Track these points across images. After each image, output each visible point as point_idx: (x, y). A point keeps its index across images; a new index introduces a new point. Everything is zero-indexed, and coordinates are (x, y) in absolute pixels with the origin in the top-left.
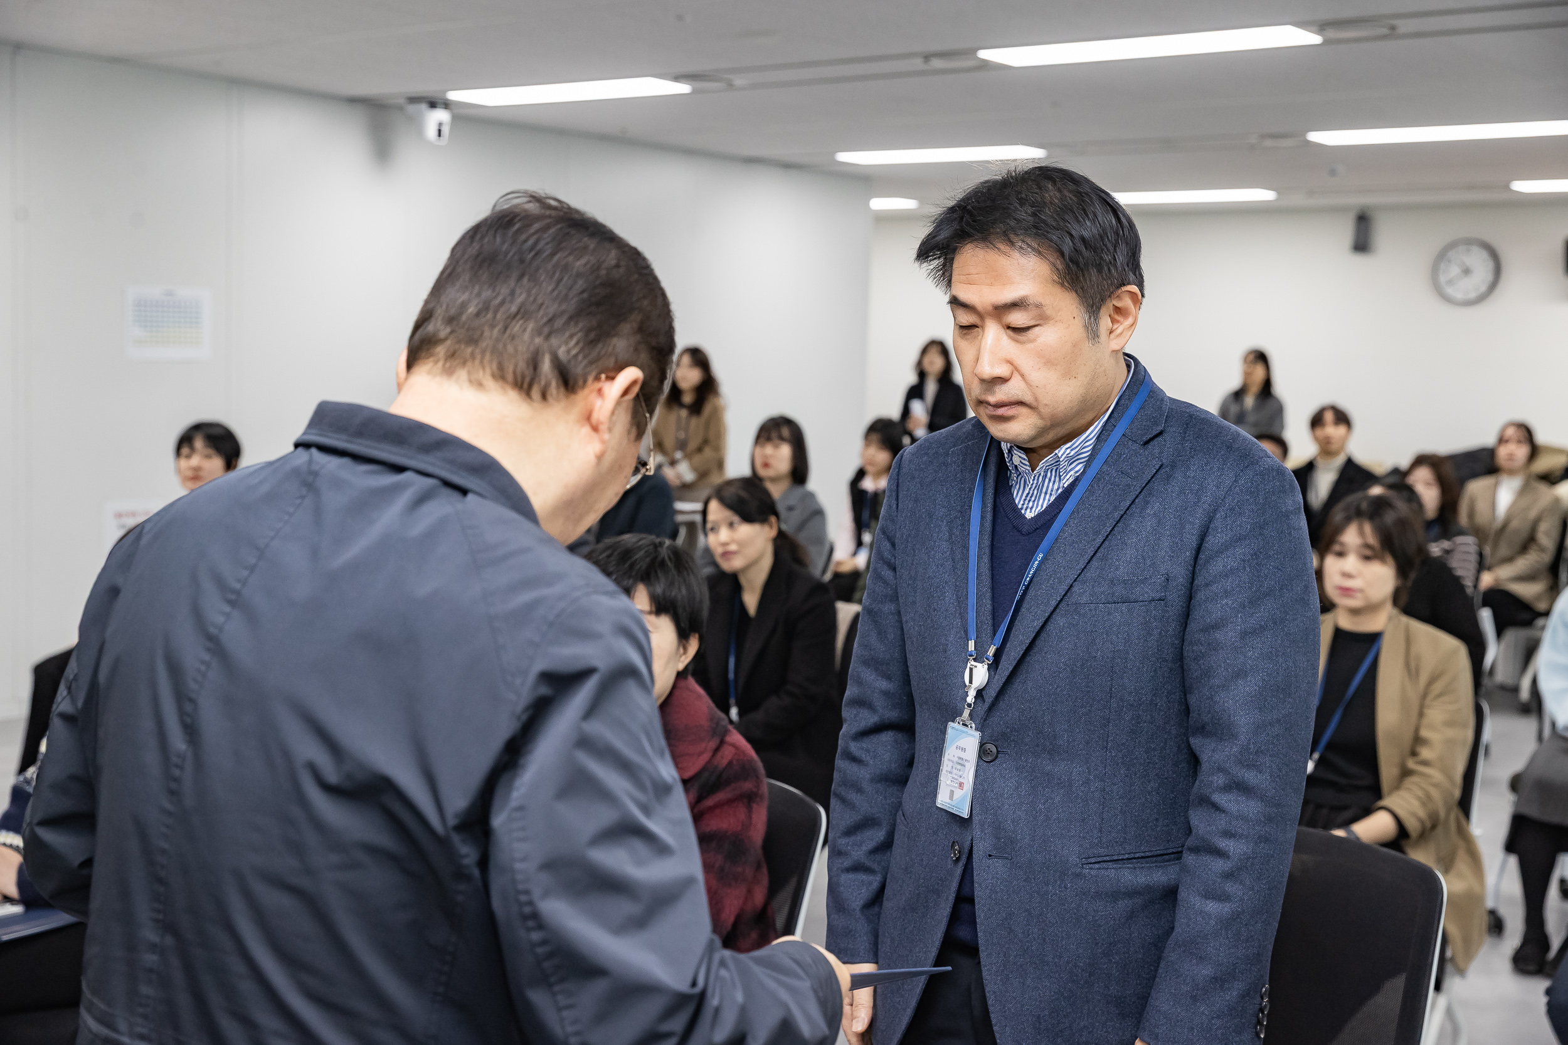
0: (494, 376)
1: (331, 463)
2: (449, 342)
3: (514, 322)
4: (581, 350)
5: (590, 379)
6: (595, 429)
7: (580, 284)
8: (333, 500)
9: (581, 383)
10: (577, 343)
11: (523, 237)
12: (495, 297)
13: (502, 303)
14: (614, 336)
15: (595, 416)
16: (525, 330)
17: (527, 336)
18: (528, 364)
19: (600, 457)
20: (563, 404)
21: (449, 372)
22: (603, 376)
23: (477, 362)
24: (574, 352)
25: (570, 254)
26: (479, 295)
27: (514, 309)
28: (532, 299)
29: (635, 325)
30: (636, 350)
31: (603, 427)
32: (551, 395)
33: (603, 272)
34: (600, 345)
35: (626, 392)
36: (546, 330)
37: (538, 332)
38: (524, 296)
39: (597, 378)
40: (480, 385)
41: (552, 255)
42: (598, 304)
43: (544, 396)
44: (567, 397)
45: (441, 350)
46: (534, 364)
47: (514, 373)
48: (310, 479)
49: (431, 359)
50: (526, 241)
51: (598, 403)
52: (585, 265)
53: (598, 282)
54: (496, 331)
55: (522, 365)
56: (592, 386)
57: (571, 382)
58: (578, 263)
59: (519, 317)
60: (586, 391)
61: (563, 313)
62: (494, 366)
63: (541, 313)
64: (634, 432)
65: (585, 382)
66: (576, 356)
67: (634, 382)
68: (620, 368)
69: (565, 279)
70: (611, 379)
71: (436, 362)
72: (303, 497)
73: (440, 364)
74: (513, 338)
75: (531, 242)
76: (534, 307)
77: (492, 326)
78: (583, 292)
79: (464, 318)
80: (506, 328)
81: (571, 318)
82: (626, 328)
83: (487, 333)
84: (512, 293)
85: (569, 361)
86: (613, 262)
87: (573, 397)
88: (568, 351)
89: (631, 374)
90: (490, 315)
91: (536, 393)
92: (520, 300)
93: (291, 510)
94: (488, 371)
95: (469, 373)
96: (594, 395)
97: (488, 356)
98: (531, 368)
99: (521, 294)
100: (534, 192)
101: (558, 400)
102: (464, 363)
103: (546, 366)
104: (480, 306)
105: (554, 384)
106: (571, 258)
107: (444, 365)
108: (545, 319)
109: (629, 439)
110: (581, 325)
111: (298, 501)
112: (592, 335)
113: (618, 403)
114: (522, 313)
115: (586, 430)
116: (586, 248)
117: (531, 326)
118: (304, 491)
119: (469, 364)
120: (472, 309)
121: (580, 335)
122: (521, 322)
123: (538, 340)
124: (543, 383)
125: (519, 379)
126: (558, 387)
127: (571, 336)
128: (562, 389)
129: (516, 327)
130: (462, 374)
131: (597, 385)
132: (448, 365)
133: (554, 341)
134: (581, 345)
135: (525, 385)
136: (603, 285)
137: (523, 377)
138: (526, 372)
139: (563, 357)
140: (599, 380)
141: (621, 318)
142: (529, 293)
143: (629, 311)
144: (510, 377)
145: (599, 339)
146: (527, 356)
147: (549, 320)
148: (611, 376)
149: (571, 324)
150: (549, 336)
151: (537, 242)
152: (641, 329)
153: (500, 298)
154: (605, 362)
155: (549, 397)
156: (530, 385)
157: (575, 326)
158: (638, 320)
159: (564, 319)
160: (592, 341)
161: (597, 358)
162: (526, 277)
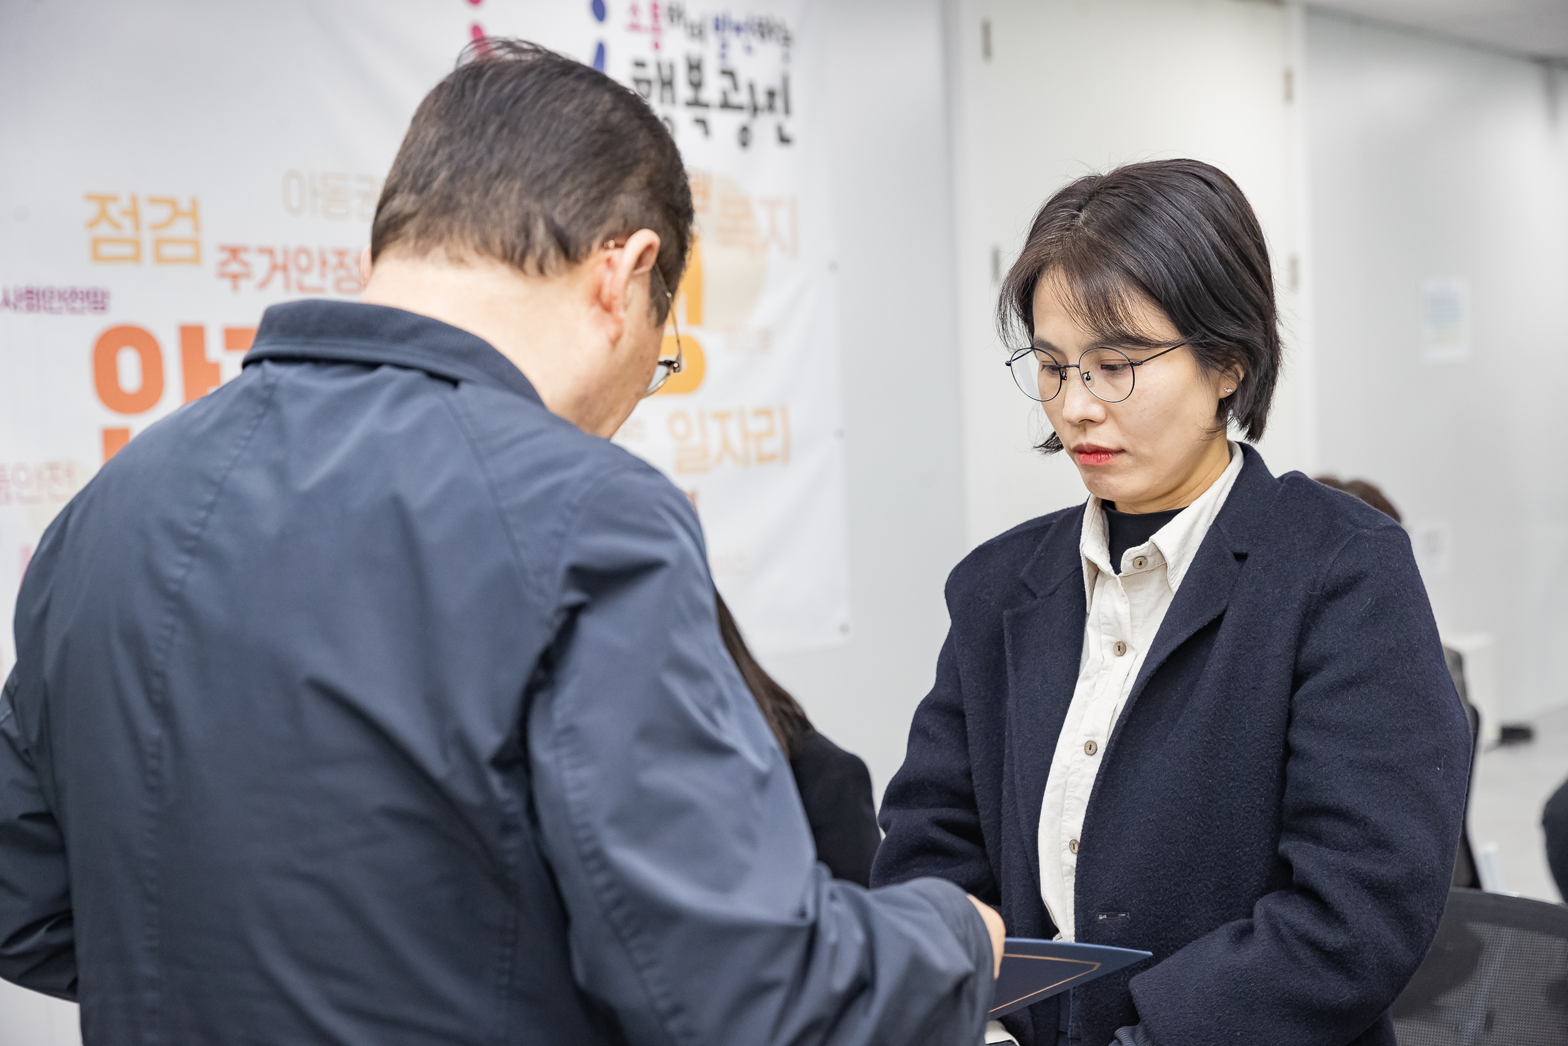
0: (477, 250)
1: (289, 374)
2: (419, 217)
3: (497, 183)
4: (582, 209)
5: (596, 245)
6: (608, 308)
7: (573, 131)
8: (296, 413)
9: (584, 249)
10: (577, 201)
12: (472, 156)
13: (479, 163)
14: (620, 192)
15: (606, 292)
16: (511, 191)
17: (515, 200)
18: (518, 234)
19: (615, 342)
20: (565, 279)
21: (423, 253)
22: (612, 243)
23: (456, 236)
24: (571, 213)
25: (556, 99)
27: (495, 167)
28: (515, 153)
29: (643, 179)
30: (648, 209)
31: (618, 304)
32: (550, 267)
33: (597, 117)
34: (604, 206)
35: (639, 261)
36: (537, 188)
37: (526, 191)
38: (505, 151)
39: (604, 246)
40: (461, 261)
41: (536, 100)
42: (597, 155)
43: (541, 269)
44: (570, 269)
45: (410, 228)
46: (526, 231)
47: (502, 242)
48: (266, 394)
49: (399, 241)
50: (501, 89)
51: (608, 277)
52: (576, 110)
53: (594, 128)
54: (475, 197)
55: (511, 236)
56: (598, 255)
57: (572, 250)
58: (566, 110)
59: (502, 177)
60: (591, 262)
61: (557, 166)
62: (477, 237)
63: (529, 169)
64: (654, 315)
65: (589, 249)
66: (575, 218)
67: (649, 247)
68: (628, 231)
69: (554, 126)
70: (618, 246)
71: (406, 242)
72: (260, 417)
73: (411, 244)
74: (497, 203)
75: (507, 90)
76: (518, 164)
77: (470, 192)
78: (576, 141)
79: (436, 185)
80: (487, 192)
81: (565, 173)
82: (634, 182)
83: (465, 200)
84: (491, 151)
85: (568, 225)
86: (609, 106)
87: (576, 268)
88: (565, 211)
89: (645, 238)
90: (466, 178)
91: (530, 265)
93: (248, 433)
94: (470, 244)
95: (447, 250)
96: (601, 268)
97: (468, 224)
98: (522, 236)
99: (501, 151)
101: (559, 274)
102: (440, 240)
103: (540, 232)
105: (552, 253)
106: (558, 104)
107: (416, 244)
108: (535, 175)
109: (649, 324)
110: (577, 182)
111: (255, 422)
112: (594, 193)
113: (632, 277)
114: (505, 171)
115: (597, 310)
116: (574, 91)
117: (518, 185)
118: (260, 410)
119: (447, 238)
120: (443, 174)
121: (579, 193)
122: (505, 183)
123: (526, 202)
124: (538, 252)
125: (509, 250)
126: (557, 258)
127: (569, 194)
128: (562, 260)
129: (500, 189)
130: (439, 252)
131: (606, 254)
132: (420, 243)
133: (547, 203)
134: (580, 205)
135: (517, 256)
136: (601, 131)
137: (514, 248)
138: (516, 241)
139: (560, 220)
140: (607, 248)
141: (625, 171)
142: (512, 149)
143: (636, 162)
144: (498, 249)
145: (601, 198)
146: (516, 222)
147: (539, 177)
148: (620, 241)
149: (568, 179)
150: (540, 196)
151: (515, 89)
152: (650, 184)
153: (477, 157)
154: (610, 225)
155: (547, 271)
156: (523, 256)
157: (573, 180)
158: (647, 173)
159: (559, 172)
160: (594, 199)
161: (602, 221)
162: (505, 131)
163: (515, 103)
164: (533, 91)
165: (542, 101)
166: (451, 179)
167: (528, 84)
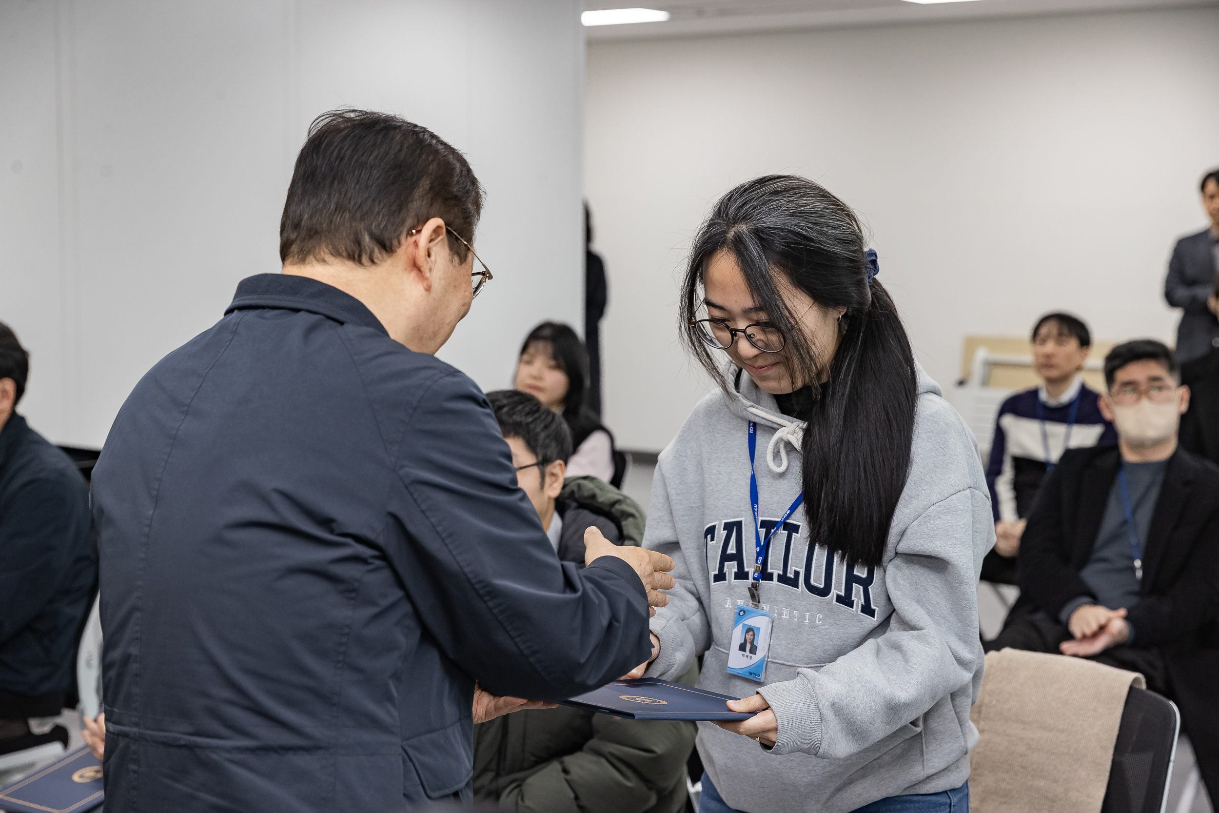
0: (332, 254)
2: (298, 242)
3: (335, 217)
4: (389, 219)
5: (403, 237)
6: (420, 271)
7: (375, 173)
9: (395, 242)
10: (383, 217)
11: (330, 151)
13: (325, 205)
14: (412, 201)
15: (416, 262)
16: (344, 220)
17: (347, 224)
18: (354, 243)
19: (428, 289)
20: (389, 262)
22: (414, 231)
24: (382, 225)
25: (363, 154)
26: (309, 204)
27: (333, 207)
28: (343, 196)
29: (427, 187)
30: (432, 205)
31: (425, 268)
32: (378, 258)
33: (391, 155)
34: (402, 213)
35: (433, 237)
36: (358, 215)
37: (353, 218)
38: (337, 195)
39: (409, 236)
40: (324, 261)
42: (393, 184)
43: (373, 261)
44: (390, 257)
45: (294, 248)
46: (358, 242)
47: (346, 250)
48: (234, 328)
50: (332, 152)
51: (415, 250)
53: (388, 167)
54: (325, 226)
55: (350, 245)
56: (407, 243)
57: (387, 243)
59: (337, 212)
60: (403, 247)
61: (368, 198)
62: (330, 247)
63: (352, 203)
64: (456, 259)
65: (399, 242)
66: (385, 226)
67: (439, 227)
70: (419, 232)
72: (231, 340)
74: (337, 227)
75: (336, 152)
76: (345, 202)
77: (322, 224)
78: (379, 178)
79: (303, 223)
80: (331, 222)
81: (373, 200)
82: (420, 191)
83: (320, 229)
84: (329, 196)
85: (382, 231)
86: (398, 147)
87: (394, 255)
88: (379, 225)
89: (435, 222)
90: (318, 217)
91: (365, 259)
92: (334, 200)
94: (329, 254)
95: (315, 255)
96: (411, 248)
97: (324, 243)
98: (357, 245)
99: (335, 195)
100: (336, 110)
101: (383, 260)
102: (310, 251)
103: (367, 239)
104: (310, 212)
105: (376, 250)
108: (356, 208)
109: (454, 266)
110: (382, 204)
112: (394, 208)
114: (340, 208)
115: (415, 273)
116: (374, 145)
118: (231, 337)
119: (313, 250)
121: (384, 210)
122: (340, 216)
123: (354, 224)
124: (369, 252)
125: (351, 254)
126: (380, 253)
127: (378, 214)
128: (384, 252)
129: (337, 219)
130: (311, 258)
131: (411, 240)
132: (301, 256)
133: (367, 221)
134: (386, 217)
135: (356, 256)
137: (353, 251)
138: (355, 248)
139: (376, 232)
140: (412, 234)
141: (413, 186)
142: (341, 194)
143: (419, 179)
144: (345, 254)
145: (400, 208)
146: (352, 237)
147: (359, 207)
148: (419, 228)
149: (376, 204)
150: (362, 218)
151: (341, 149)
152: (431, 189)
153: (323, 201)
154: (409, 222)
155: (376, 260)
156: (360, 256)
157: (379, 204)
158: (428, 182)
159: (369, 202)
160: (395, 212)
161: (403, 222)
162: (336, 182)
163: (342, 160)
164: (349, 152)
165: (355, 157)
166: (311, 218)
167: (345, 148)
